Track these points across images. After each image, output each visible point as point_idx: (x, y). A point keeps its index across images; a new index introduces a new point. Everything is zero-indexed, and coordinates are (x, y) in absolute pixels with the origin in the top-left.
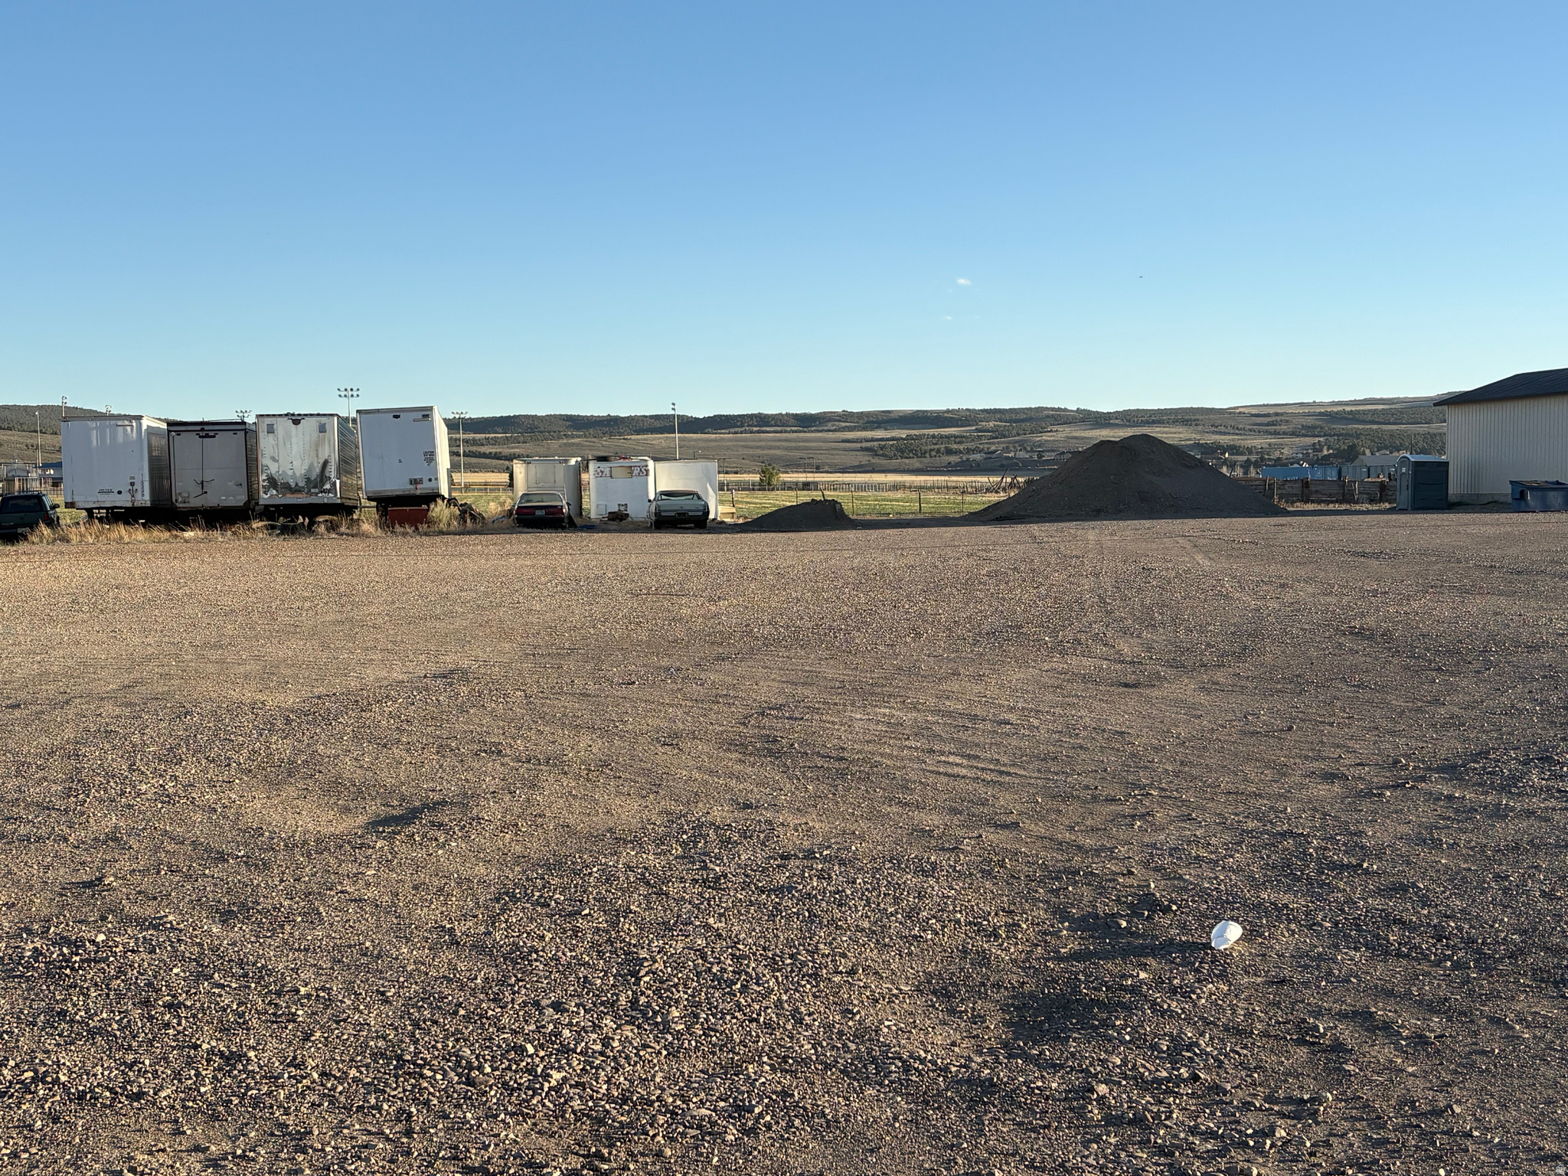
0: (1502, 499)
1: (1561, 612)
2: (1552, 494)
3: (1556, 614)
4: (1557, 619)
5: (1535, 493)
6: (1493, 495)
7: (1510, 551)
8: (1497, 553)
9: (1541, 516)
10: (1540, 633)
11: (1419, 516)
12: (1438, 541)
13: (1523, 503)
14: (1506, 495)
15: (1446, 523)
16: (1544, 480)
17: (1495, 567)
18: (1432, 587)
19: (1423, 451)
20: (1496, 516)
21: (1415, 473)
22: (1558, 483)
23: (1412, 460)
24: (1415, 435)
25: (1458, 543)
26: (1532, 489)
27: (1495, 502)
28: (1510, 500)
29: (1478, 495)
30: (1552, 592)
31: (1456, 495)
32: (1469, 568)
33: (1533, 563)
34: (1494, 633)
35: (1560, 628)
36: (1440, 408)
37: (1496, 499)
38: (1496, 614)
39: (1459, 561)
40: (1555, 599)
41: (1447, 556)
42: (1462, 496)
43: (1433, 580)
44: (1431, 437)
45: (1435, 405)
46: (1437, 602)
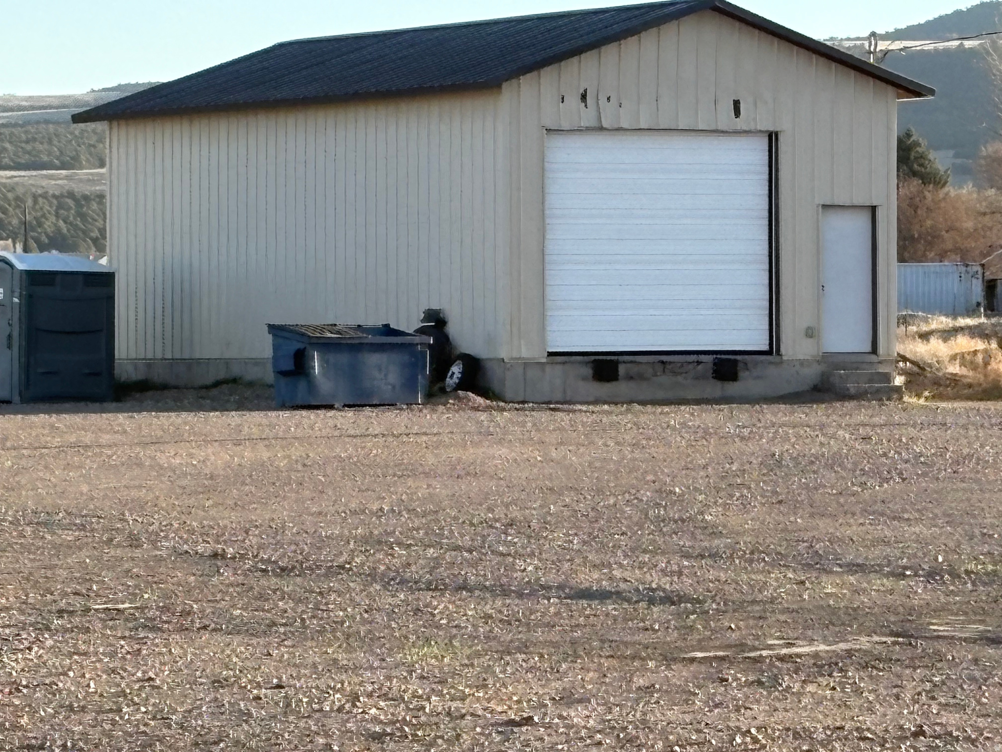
0: (252, 373)
1: (381, 675)
2: (373, 359)
3: (370, 680)
4: (370, 695)
5: (332, 357)
6: (227, 362)
7: (260, 515)
8: (230, 519)
9: (346, 419)
10: (327, 735)
11: (33, 418)
12: (85, 488)
13: (302, 385)
14: (257, 362)
15: (105, 438)
16: (353, 322)
17: (223, 556)
18: (60, 613)
19: (58, 243)
20: (234, 418)
21: (30, 303)
22: (387, 330)
23: (20, 266)
24: (35, 197)
25: (134, 493)
26: (327, 346)
27: (235, 381)
28: (270, 376)
29: (191, 363)
30: (364, 622)
31: (134, 362)
32: (159, 560)
33: (321, 543)
34: (212, 737)
35: (375, 720)
36: (91, 126)
37: (236, 371)
38: (218, 683)
39: (134, 542)
40: (370, 641)
41: (105, 530)
42: (150, 364)
43: (65, 595)
44: (78, 204)
45: (77, 118)
46: (70, 655)
